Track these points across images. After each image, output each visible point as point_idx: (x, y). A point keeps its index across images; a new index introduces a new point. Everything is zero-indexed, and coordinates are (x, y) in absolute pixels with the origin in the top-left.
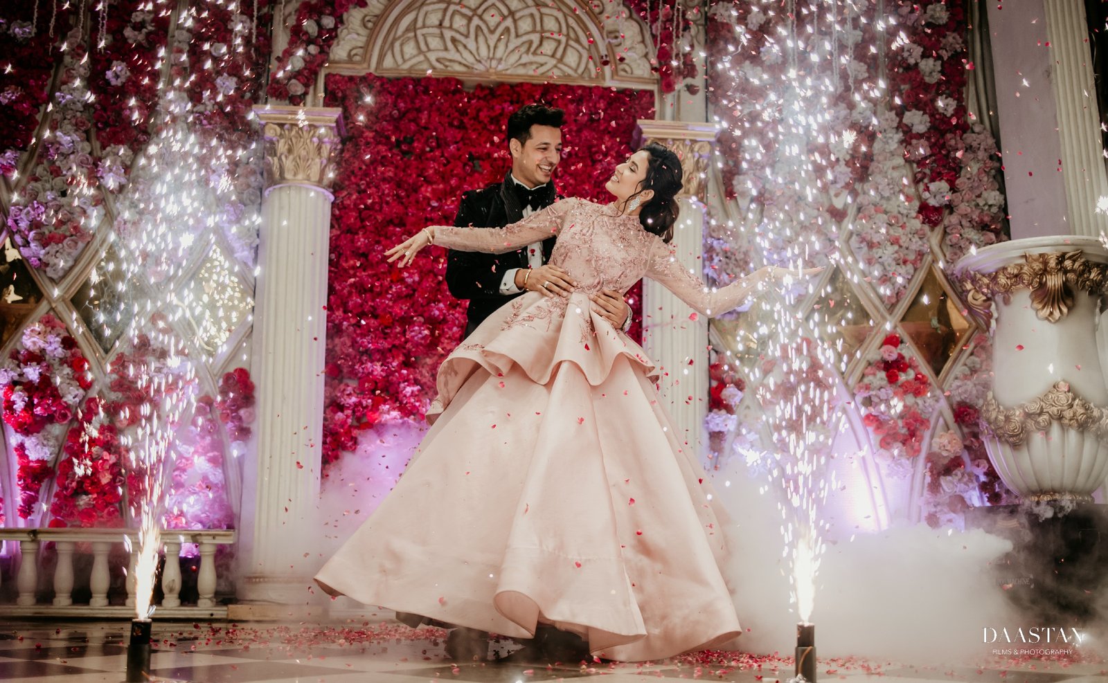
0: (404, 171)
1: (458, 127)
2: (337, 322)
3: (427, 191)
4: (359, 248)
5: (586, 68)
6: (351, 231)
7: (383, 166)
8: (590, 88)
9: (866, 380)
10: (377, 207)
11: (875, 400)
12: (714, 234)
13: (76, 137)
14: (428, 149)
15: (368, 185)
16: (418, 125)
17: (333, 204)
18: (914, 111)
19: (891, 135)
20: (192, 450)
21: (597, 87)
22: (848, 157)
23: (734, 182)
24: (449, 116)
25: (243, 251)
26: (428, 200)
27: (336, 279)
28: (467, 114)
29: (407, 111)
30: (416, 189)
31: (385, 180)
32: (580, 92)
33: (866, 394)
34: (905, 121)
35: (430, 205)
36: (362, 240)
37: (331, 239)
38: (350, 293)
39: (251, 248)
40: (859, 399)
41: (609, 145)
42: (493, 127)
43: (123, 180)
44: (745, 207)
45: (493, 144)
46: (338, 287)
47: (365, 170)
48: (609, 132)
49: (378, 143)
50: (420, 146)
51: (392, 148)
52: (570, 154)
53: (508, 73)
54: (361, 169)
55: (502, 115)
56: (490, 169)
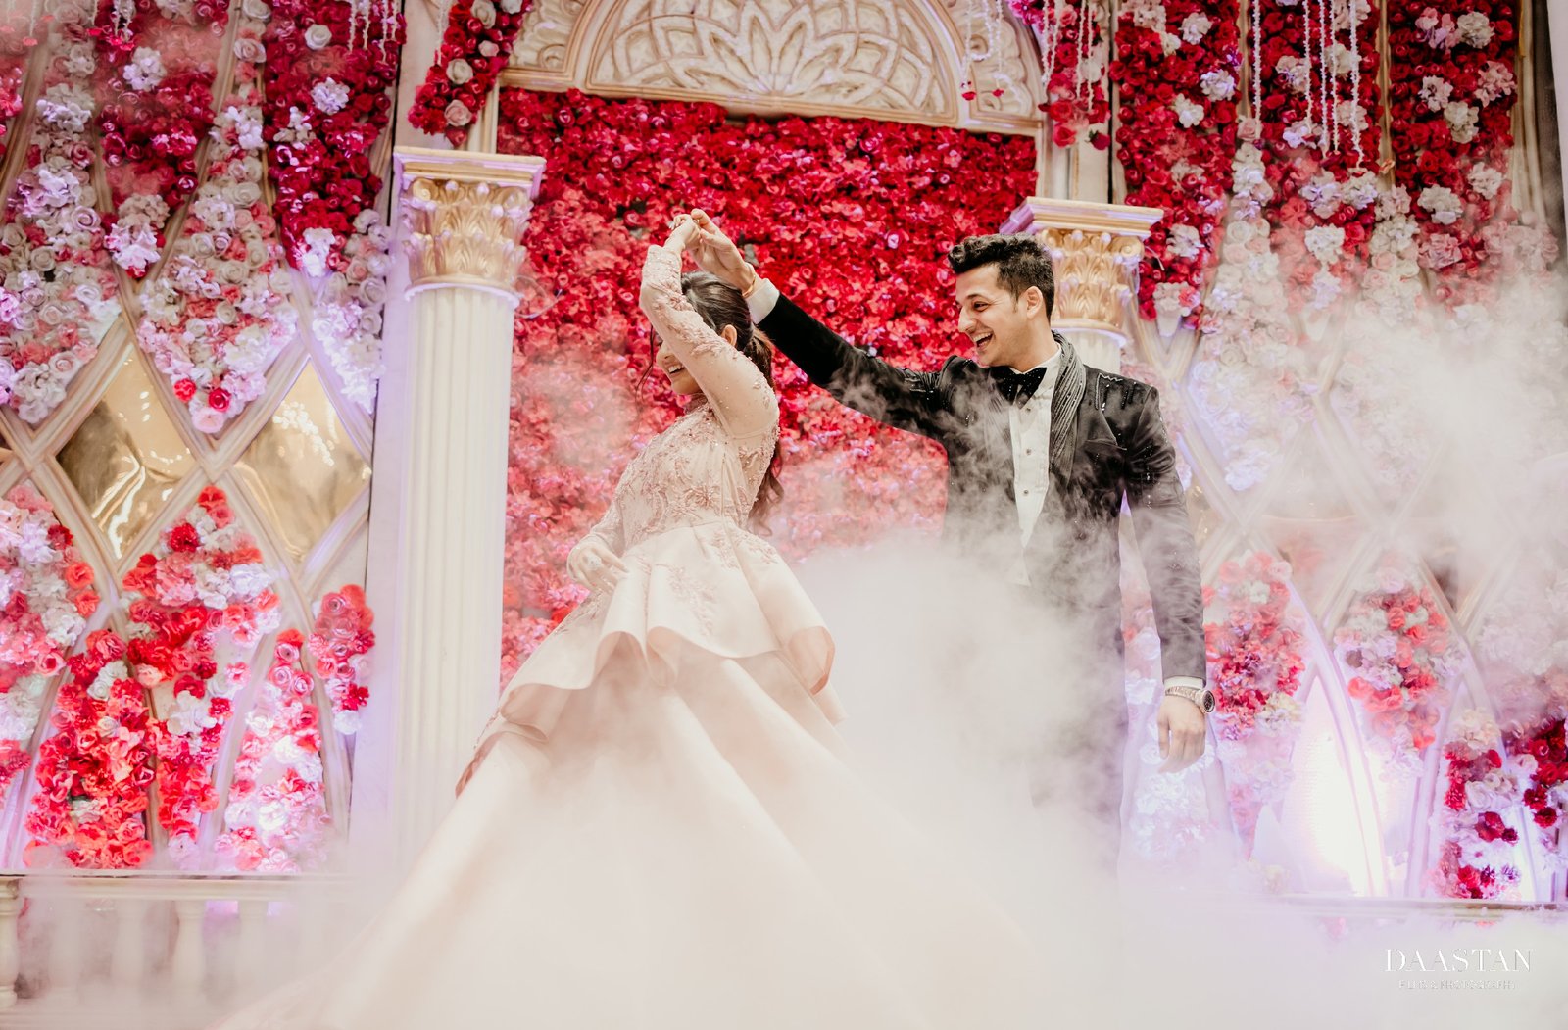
1: (719, 188)
2: (521, 513)
5: (929, 96)
7: (596, 250)
8: (934, 129)
9: (1353, 624)
10: (586, 320)
11: (1368, 657)
13: (71, 179)
15: (572, 279)
16: (653, 181)
17: (517, 311)
18: (1436, 188)
19: (1401, 226)
20: (270, 724)
21: (944, 129)
22: (1334, 260)
23: (1156, 294)
24: (704, 168)
25: (358, 384)
27: (520, 440)
28: (734, 167)
29: (637, 156)
31: (600, 274)
32: (917, 136)
33: (1354, 647)
34: (1422, 202)
38: (542, 465)
39: (371, 381)
40: (1340, 654)
41: (963, 227)
42: (777, 189)
43: (154, 256)
44: (1169, 335)
45: (777, 218)
46: (521, 455)
47: (567, 256)
48: (963, 206)
49: (587, 209)
50: (658, 218)
51: (609, 220)
52: (902, 241)
53: (802, 99)
54: (558, 252)
55: (792, 169)
56: (770, 259)
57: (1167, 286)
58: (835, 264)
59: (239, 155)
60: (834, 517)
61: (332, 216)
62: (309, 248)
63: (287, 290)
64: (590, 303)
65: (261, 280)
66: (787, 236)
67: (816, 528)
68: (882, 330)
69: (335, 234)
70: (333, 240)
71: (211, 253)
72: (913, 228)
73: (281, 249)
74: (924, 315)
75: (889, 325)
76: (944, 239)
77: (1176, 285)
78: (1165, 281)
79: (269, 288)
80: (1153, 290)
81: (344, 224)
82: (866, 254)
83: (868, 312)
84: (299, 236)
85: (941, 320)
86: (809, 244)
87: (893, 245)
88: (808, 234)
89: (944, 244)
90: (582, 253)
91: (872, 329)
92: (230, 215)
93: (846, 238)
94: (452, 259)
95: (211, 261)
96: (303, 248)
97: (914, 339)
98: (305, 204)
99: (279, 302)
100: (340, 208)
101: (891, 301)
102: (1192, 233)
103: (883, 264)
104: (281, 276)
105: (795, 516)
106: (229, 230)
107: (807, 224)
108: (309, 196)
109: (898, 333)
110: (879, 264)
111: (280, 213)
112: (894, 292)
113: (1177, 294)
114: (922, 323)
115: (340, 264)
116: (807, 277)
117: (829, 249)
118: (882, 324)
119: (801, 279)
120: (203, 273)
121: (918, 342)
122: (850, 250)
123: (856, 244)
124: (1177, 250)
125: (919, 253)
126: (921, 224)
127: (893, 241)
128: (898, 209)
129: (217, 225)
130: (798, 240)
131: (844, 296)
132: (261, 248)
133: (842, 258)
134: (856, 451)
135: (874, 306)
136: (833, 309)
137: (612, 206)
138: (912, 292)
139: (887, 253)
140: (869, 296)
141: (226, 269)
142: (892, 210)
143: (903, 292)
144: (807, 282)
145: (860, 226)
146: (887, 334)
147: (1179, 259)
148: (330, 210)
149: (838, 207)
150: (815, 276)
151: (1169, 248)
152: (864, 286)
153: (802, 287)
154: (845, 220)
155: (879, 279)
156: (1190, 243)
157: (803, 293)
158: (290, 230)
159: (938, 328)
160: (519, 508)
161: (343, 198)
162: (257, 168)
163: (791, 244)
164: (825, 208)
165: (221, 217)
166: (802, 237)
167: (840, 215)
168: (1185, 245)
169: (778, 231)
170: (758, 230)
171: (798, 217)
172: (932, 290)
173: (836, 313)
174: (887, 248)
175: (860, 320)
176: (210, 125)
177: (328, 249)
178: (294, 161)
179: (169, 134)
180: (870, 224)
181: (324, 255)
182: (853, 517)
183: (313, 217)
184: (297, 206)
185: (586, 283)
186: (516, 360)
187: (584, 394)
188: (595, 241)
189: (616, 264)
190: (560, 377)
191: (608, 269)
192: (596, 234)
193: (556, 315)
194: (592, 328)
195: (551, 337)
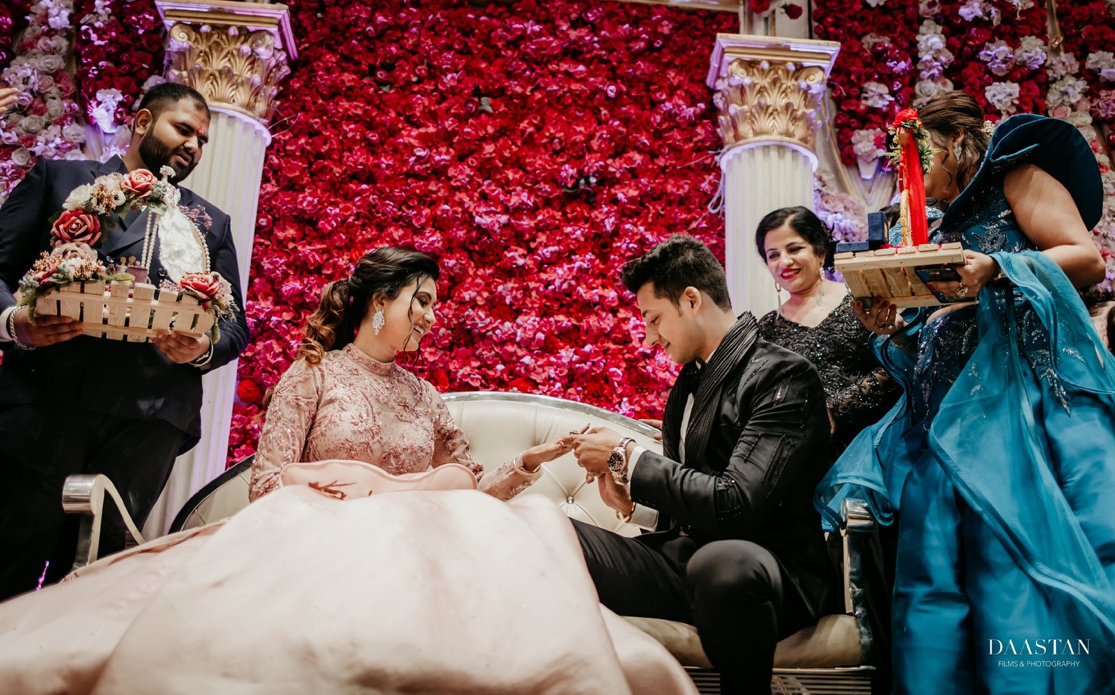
0: (378, 108)
1: (460, 52)
2: (262, 316)
3: (409, 136)
4: (303, 211)
6: (292, 187)
7: (349, 101)
8: (648, 6)
12: (827, 206)
14: (414, 79)
15: (324, 124)
16: (401, 46)
17: (269, 149)
18: (1100, 52)
19: (1071, 84)
21: (659, 6)
22: (1013, 110)
23: (853, 139)
26: (410, 148)
27: (265, 253)
28: (474, 35)
29: (388, 27)
30: (395, 132)
31: (349, 119)
32: (634, 11)
34: (1088, 65)
35: (414, 155)
36: (310, 199)
37: (261, 197)
38: (286, 275)
41: (676, 82)
42: (510, 53)
44: (869, 177)
45: (510, 75)
46: (266, 265)
47: (322, 104)
48: (675, 67)
49: (343, 70)
50: (404, 75)
51: (362, 77)
52: (619, 93)
54: (315, 103)
55: (523, 36)
56: (502, 109)
57: (863, 132)
58: (562, 112)
59: (49, 33)
60: (557, 322)
61: (122, 79)
62: (99, 103)
63: (80, 140)
64: (341, 143)
65: (54, 130)
66: (519, 89)
67: (539, 330)
68: (601, 163)
69: (123, 94)
70: (120, 98)
72: (630, 81)
73: (76, 106)
74: (640, 152)
75: (610, 161)
76: (658, 90)
77: (871, 131)
78: (861, 129)
79: (62, 137)
80: (851, 136)
81: (133, 86)
82: (590, 102)
83: (590, 150)
84: (93, 96)
85: (657, 157)
86: (538, 96)
87: (611, 94)
88: (537, 88)
89: (658, 95)
90: (337, 104)
91: (593, 163)
92: (34, 79)
93: (570, 90)
94: (202, 88)
96: (94, 104)
97: (631, 170)
98: (100, 70)
99: (70, 149)
100: (131, 74)
101: (611, 140)
102: (884, 89)
103: (604, 112)
104: (73, 130)
105: (519, 321)
106: (31, 88)
107: (536, 79)
108: (105, 64)
109: (615, 167)
110: (600, 111)
111: (80, 79)
112: (614, 133)
113: (872, 137)
114: (638, 158)
115: (127, 118)
116: (535, 122)
117: (556, 101)
118: (604, 158)
119: (530, 124)
121: (634, 174)
122: (574, 101)
123: (579, 96)
124: (870, 103)
125: (636, 101)
126: (639, 79)
127: (611, 90)
128: (617, 67)
130: (528, 93)
131: (567, 136)
132: (58, 106)
133: (567, 107)
134: (578, 264)
135: (595, 144)
136: (558, 148)
137: (364, 67)
138: (629, 133)
139: (607, 103)
140: (591, 136)
141: (25, 122)
142: (613, 69)
143: (621, 133)
144: (535, 125)
145: (584, 81)
146: (607, 166)
147: (871, 110)
148: (121, 75)
149: (564, 67)
150: (542, 121)
151: (864, 102)
152: (586, 129)
153: (531, 129)
154: (569, 76)
155: (600, 122)
156: (881, 96)
157: (531, 134)
158: (86, 91)
159: (654, 164)
160: (261, 311)
161: (132, 66)
162: (63, 42)
163: (522, 96)
164: (553, 67)
165: (26, 80)
166: (532, 91)
167: (566, 73)
168: (876, 98)
169: (510, 85)
170: (493, 85)
171: (528, 73)
172: (648, 131)
173: (562, 150)
174: (608, 98)
175: (583, 156)
176: (27, 11)
177: (115, 104)
178: (94, 37)
180: (592, 79)
181: (112, 111)
182: (575, 322)
183: (105, 80)
184: (93, 72)
185: (336, 126)
186: (269, 188)
187: (327, 215)
188: (350, 94)
189: (365, 111)
190: (307, 200)
191: (357, 115)
192: (349, 88)
193: (309, 152)
194: (340, 162)
195: (303, 170)
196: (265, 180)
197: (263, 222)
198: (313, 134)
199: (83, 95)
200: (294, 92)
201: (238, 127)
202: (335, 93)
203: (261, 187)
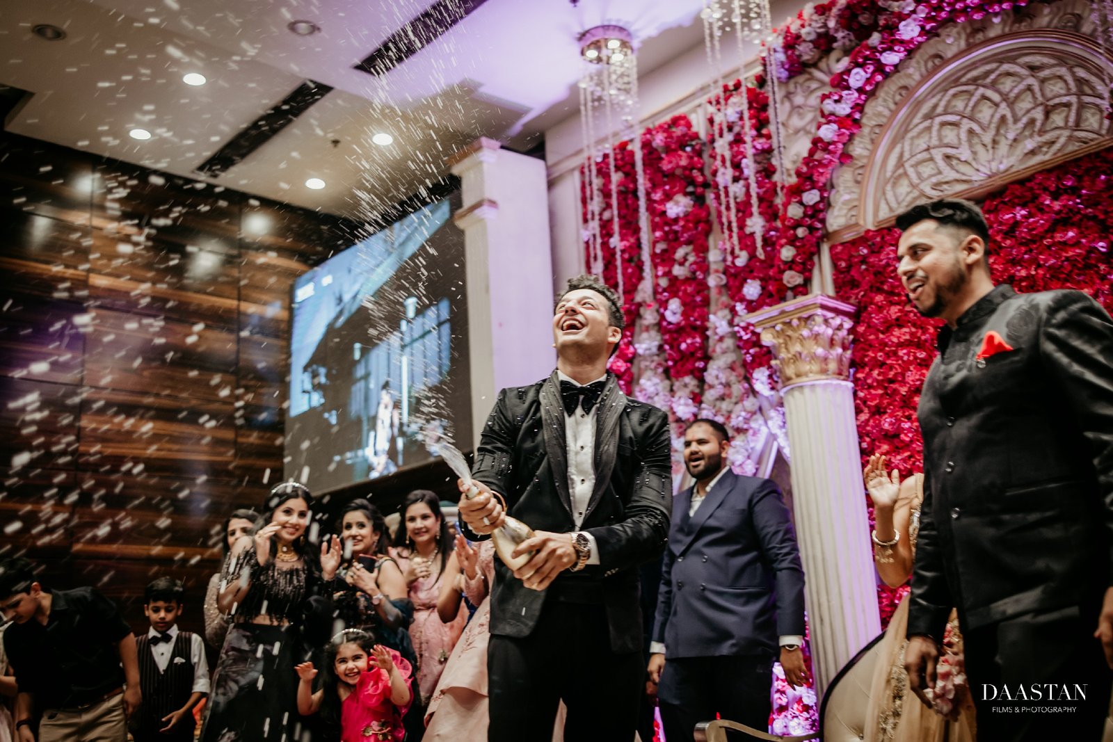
4: (887, 431)
6: (878, 411)
7: (899, 330)
13: (656, 380)
15: (886, 355)
31: (902, 345)
36: (889, 420)
37: (858, 426)
42: (1008, 242)
43: (694, 410)
45: (1013, 263)
47: (882, 339)
53: (1014, 169)
54: (878, 339)
55: (1016, 224)
58: (1064, 280)
59: (721, 339)
61: (763, 360)
62: (757, 380)
63: (756, 407)
64: (901, 366)
65: (739, 407)
66: (1023, 273)
69: (768, 370)
70: (767, 373)
71: (717, 399)
73: (746, 385)
79: (745, 411)
82: (1086, 264)
84: (753, 376)
86: (1041, 272)
87: (1103, 250)
88: (1038, 266)
90: (892, 335)
92: (721, 375)
93: (1067, 258)
94: (790, 371)
95: (718, 403)
96: (754, 381)
98: (752, 356)
103: (1102, 268)
104: (750, 403)
106: (721, 384)
107: (1037, 258)
108: (752, 351)
110: (1098, 268)
111: (745, 364)
115: (775, 385)
117: (1058, 271)
120: (714, 411)
122: (1073, 267)
123: (1076, 260)
129: (716, 382)
132: (738, 388)
139: (1102, 258)
141: (725, 406)
142: (1101, 223)
145: (1077, 244)
149: (1057, 237)
154: (1063, 245)
158: (749, 373)
162: (729, 343)
163: (1030, 277)
164: (1048, 241)
165: (717, 377)
166: (1036, 270)
167: (1060, 243)
169: (1017, 271)
170: (1002, 277)
171: (1027, 255)
174: (1101, 254)
176: (707, 329)
177: (766, 378)
178: (742, 333)
179: (685, 341)
180: (1084, 241)
181: (766, 383)
183: (758, 362)
184: (749, 358)
185: (895, 353)
186: (863, 417)
187: (904, 429)
188: (899, 323)
189: (912, 334)
190: (887, 423)
191: (906, 340)
192: (897, 319)
193: (882, 380)
194: (903, 383)
195: (881, 396)
196: (858, 411)
197: (865, 445)
198: (882, 365)
199: (748, 379)
200: (863, 335)
201: (819, 390)
202: (889, 326)
203: (857, 419)
